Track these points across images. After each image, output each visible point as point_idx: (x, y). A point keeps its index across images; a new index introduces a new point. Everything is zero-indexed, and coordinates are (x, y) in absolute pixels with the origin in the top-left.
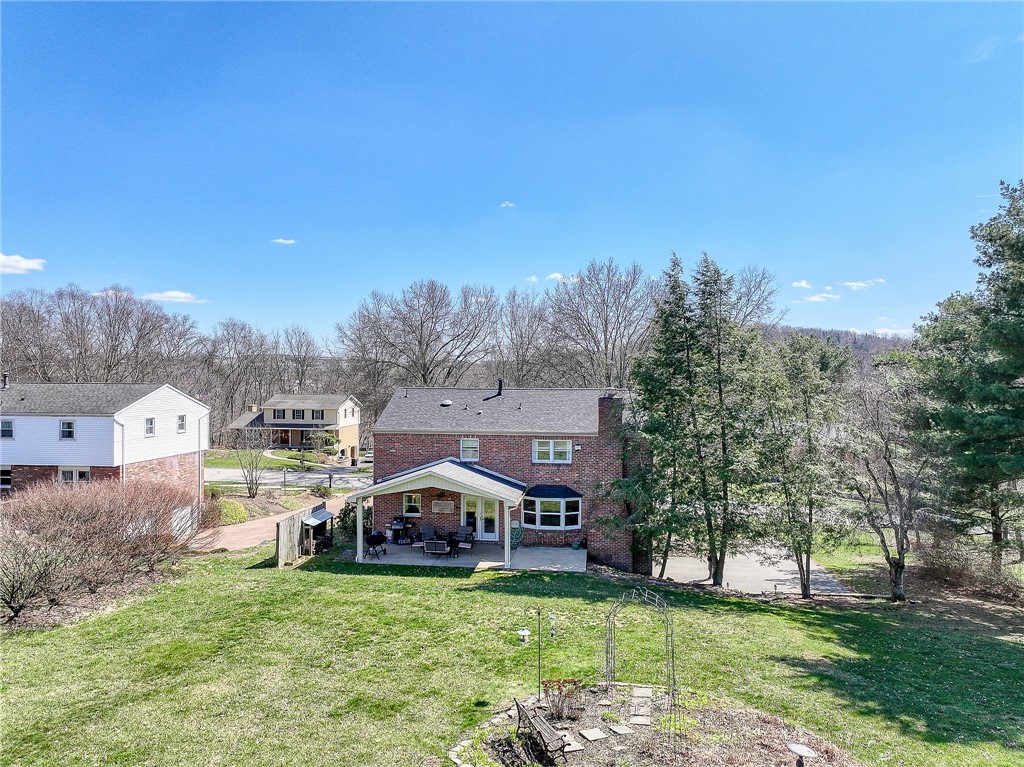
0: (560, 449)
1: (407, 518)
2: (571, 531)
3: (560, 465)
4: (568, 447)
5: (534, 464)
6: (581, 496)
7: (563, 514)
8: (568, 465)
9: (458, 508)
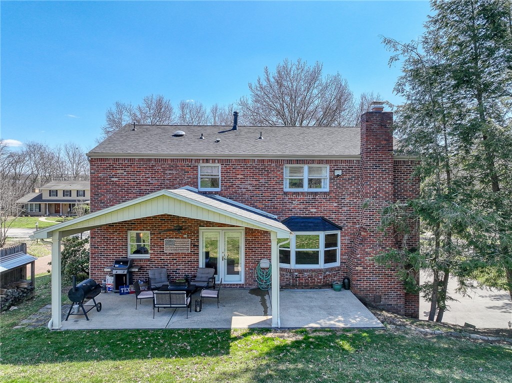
0: (315, 176)
1: (133, 260)
2: (331, 269)
3: (316, 194)
4: (325, 173)
5: (286, 193)
6: (340, 228)
7: (322, 249)
8: (325, 193)
9: (195, 246)
